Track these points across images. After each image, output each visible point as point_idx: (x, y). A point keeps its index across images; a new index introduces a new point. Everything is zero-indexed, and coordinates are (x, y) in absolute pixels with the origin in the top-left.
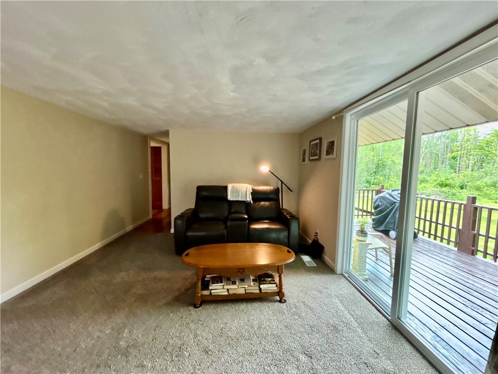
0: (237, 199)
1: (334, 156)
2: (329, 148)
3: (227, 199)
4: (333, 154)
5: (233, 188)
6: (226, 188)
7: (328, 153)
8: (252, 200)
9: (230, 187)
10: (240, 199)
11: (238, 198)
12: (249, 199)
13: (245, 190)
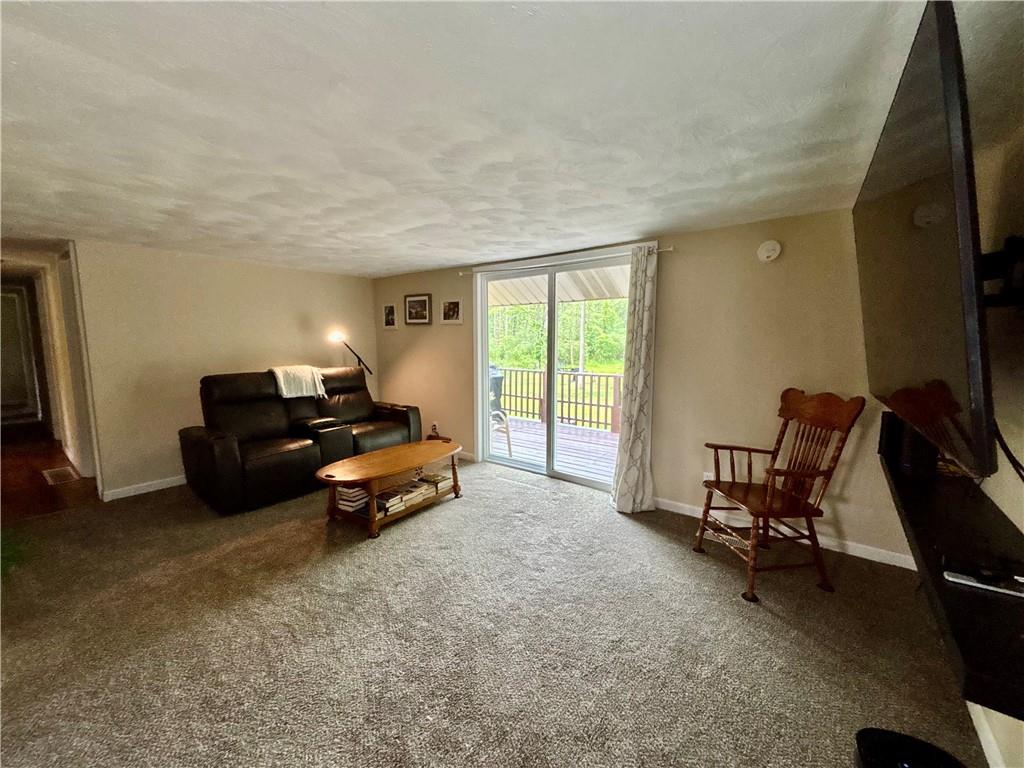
0: (299, 395)
1: (460, 321)
2: (450, 310)
3: (280, 396)
4: (457, 318)
5: (286, 375)
6: (271, 375)
7: (447, 316)
8: (327, 392)
9: (279, 372)
10: (305, 394)
11: (302, 391)
12: (321, 391)
13: (310, 376)
